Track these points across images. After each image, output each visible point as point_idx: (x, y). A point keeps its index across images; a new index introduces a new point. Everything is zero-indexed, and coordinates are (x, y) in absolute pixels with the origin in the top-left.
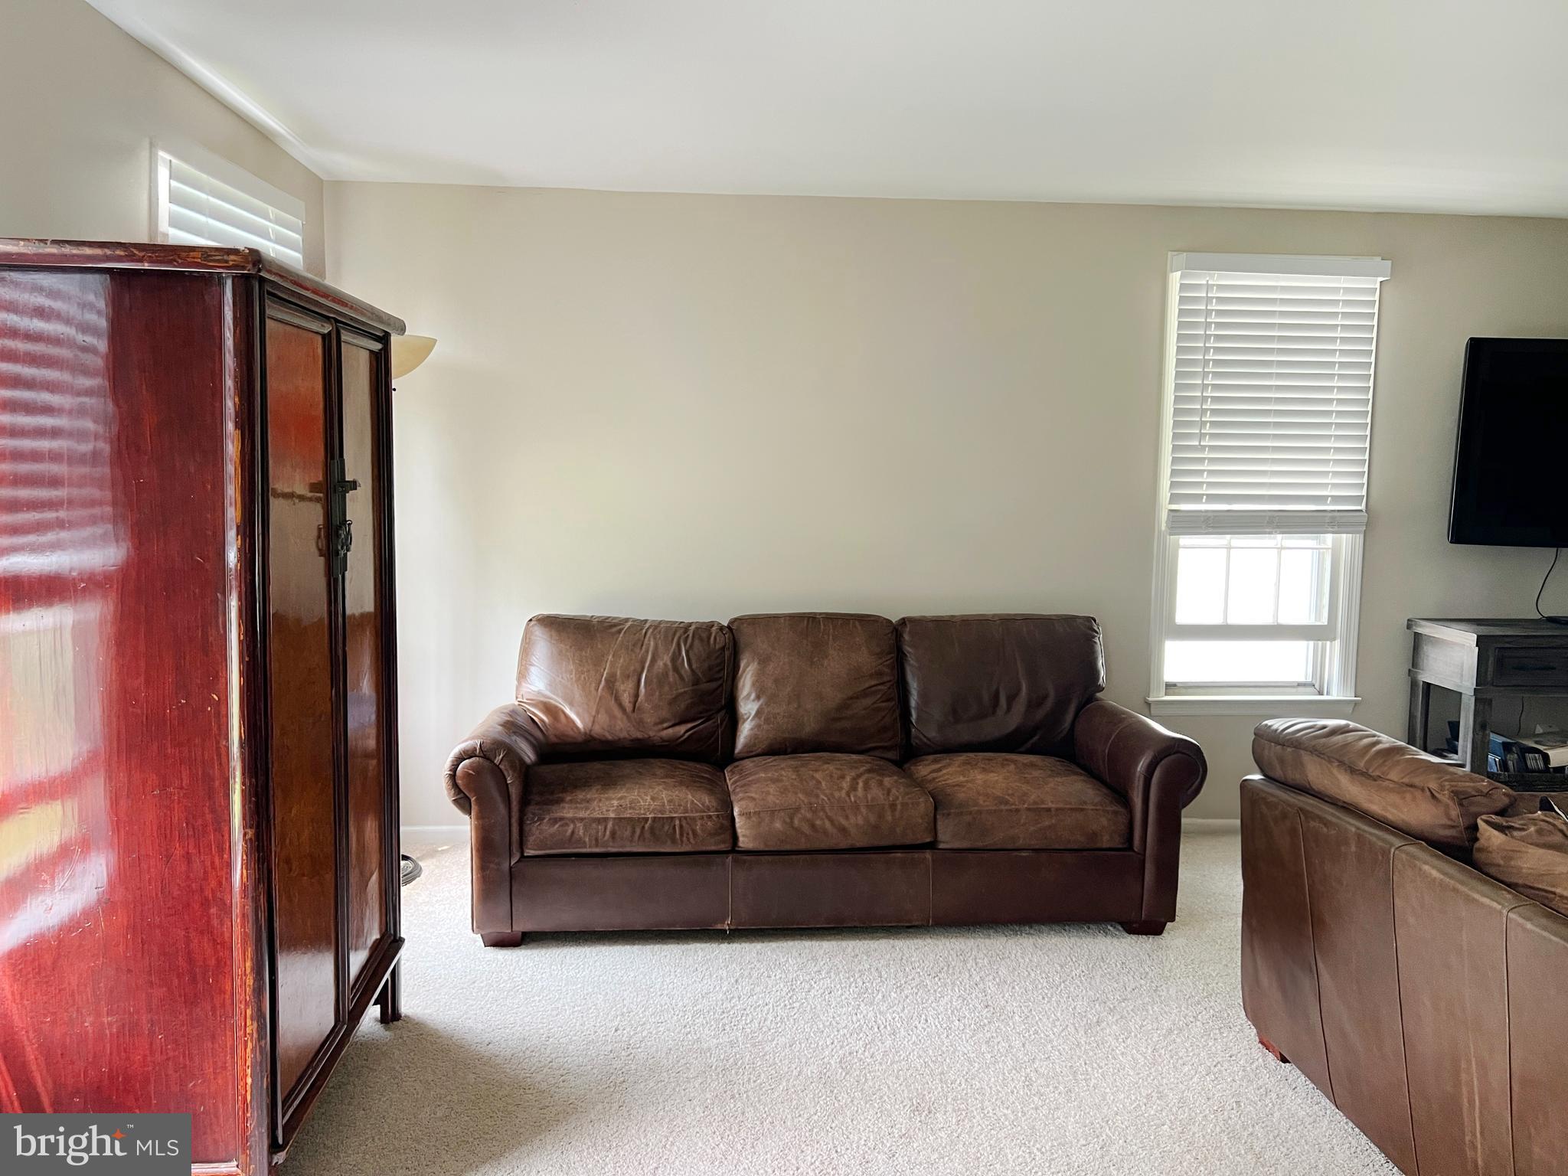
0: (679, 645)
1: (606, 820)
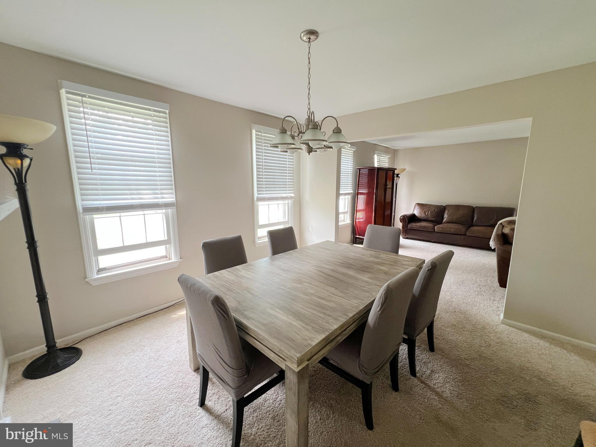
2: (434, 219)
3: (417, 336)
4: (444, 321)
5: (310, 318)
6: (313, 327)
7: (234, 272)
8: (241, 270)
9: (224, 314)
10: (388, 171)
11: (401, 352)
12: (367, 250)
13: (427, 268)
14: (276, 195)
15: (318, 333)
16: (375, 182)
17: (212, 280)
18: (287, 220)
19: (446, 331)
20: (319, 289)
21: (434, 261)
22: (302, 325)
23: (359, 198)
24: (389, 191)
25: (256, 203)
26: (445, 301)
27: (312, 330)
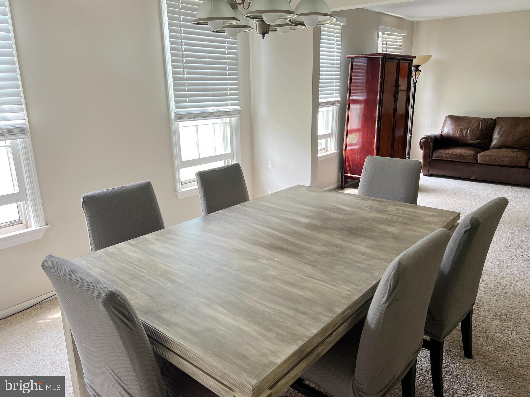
0: (479, 123)
1: (449, 154)
2: (476, 141)
3: (446, 336)
4: (489, 308)
5: (272, 319)
6: (278, 334)
7: (141, 245)
8: (153, 241)
9: (125, 320)
10: (401, 61)
11: (420, 362)
12: (364, 199)
13: (463, 229)
14: (210, 109)
15: (286, 343)
16: (379, 81)
17: (103, 261)
18: (229, 151)
19: (492, 325)
20: (287, 269)
21: (475, 216)
22: (259, 332)
23: (352, 109)
24: (402, 96)
25: (174, 123)
26: (491, 278)
27: (277, 338)
